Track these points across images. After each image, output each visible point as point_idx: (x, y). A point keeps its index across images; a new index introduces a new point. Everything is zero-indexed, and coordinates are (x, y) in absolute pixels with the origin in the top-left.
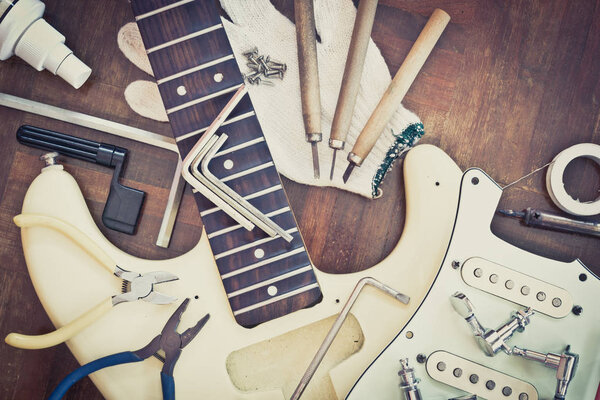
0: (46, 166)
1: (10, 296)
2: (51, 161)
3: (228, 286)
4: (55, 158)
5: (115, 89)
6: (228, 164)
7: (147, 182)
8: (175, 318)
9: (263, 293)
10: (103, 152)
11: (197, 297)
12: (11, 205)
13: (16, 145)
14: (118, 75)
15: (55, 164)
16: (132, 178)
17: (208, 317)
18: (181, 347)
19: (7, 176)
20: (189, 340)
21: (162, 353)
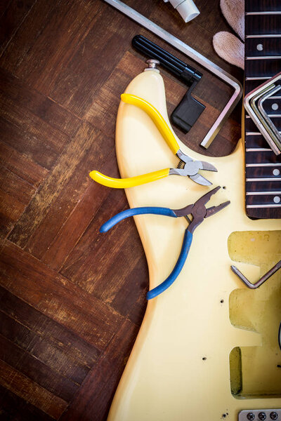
0: (149, 67)
1: (91, 146)
2: (153, 65)
3: (248, 186)
4: (156, 64)
5: (206, 32)
6: (275, 107)
7: (207, 101)
8: (207, 197)
9: (270, 199)
10: (187, 71)
11: (224, 188)
12: (112, 85)
13: (128, 46)
14: (211, 24)
15: (156, 68)
16: (198, 95)
17: (229, 202)
18: (205, 217)
19: (115, 65)
20: (212, 214)
21: (190, 217)
